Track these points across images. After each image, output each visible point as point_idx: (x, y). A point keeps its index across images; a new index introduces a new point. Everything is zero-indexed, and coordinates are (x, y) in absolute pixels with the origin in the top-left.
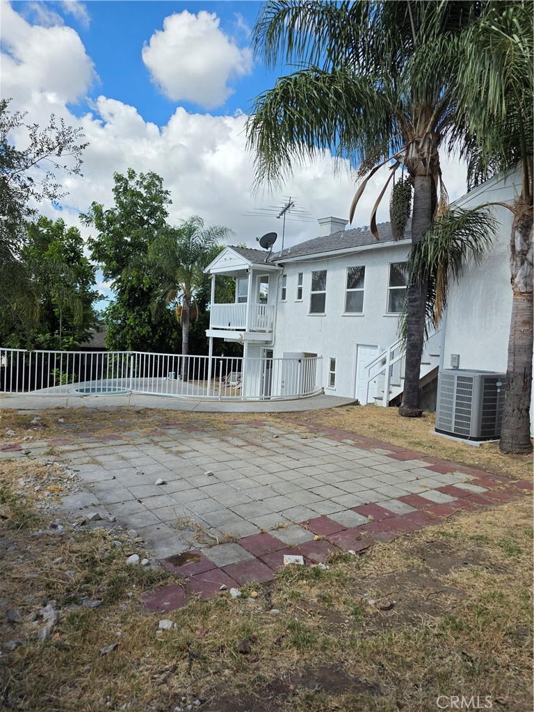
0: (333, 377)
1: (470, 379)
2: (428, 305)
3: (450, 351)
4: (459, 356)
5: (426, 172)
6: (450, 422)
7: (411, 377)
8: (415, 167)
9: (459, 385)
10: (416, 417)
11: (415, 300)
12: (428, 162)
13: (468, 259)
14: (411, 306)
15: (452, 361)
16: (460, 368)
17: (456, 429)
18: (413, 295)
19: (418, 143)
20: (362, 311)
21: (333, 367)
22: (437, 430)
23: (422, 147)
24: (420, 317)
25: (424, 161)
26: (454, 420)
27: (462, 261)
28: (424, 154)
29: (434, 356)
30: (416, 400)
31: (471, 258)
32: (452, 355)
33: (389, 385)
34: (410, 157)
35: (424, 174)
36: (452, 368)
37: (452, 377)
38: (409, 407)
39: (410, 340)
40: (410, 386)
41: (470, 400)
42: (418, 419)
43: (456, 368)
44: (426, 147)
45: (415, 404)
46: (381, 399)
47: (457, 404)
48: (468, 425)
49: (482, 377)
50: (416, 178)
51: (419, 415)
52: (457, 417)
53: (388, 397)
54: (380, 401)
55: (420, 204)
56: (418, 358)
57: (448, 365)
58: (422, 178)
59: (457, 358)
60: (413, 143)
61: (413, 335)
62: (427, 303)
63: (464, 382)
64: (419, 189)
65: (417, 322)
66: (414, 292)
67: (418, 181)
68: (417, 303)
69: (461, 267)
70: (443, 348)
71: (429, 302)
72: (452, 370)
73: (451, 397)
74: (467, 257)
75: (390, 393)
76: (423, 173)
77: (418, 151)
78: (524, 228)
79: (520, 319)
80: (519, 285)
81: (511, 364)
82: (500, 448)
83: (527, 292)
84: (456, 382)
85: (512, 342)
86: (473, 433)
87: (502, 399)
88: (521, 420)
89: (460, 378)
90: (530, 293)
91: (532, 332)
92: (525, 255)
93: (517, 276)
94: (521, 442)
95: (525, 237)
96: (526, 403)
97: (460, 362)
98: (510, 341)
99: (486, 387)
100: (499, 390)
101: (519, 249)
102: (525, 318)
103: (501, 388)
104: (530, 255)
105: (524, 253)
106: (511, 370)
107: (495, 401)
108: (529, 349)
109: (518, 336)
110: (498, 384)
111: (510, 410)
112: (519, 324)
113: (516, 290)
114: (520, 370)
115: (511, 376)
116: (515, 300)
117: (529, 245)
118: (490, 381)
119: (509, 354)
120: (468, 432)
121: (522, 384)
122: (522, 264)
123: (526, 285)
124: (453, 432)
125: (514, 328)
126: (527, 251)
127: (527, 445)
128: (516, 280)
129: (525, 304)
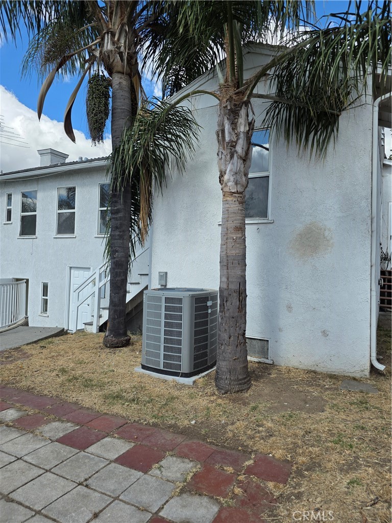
0: (46, 302)
1: (180, 301)
2: (134, 219)
3: (158, 268)
4: (166, 273)
5: (123, 69)
6: (158, 356)
7: (116, 300)
8: (111, 61)
9: (167, 308)
10: (123, 347)
11: (117, 212)
12: (125, 57)
13: (171, 170)
14: (114, 218)
15: (160, 280)
16: (168, 287)
17: (165, 365)
18: (115, 206)
19: (113, 35)
20: (74, 233)
21: (45, 292)
22: (144, 367)
23: (119, 39)
24: (123, 231)
25: (121, 54)
26: (162, 352)
27: (166, 171)
28: (120, 47)
29: (144, 275)
30: (122, 327)
31: (174, 167)
32: (159, 273)
33: (99, 308)
34: (105, 49)
35: (121, 70)
36: (159, 287)
37: (159, 299)
38: (115, 336)
39: (114, 258)
40: (115, 311)
41: (180, 326)
42: (125, 349)
43: (164, 288)
44: (122, 41)
45: (121, 332)
46: (91, 324)
47: (166, 332)
48: (179, 359)
49: (193, 296)
50: (114, 75)
51: (127, 343)
52: (166, 349)
53: (98, 321)
54: (90, 327)
55: (119, 104)
56: (123, 277)
57: (155, 284)
58: (120, 75)
59: (164, 276)
60: (108, 33)
61: (117, 251)
62: (133, 217)
63: (173, 304)
64: (117, 87)
65: (121, 237)
66: (116, 202)
67: (116, 78)
68: (121, 215)
69: (165, 177)
70: (150, 266)
71: (135, 216)
72: (159, 289)
73: (159, 324)
74: (170, 167)
75: (100, 317)
76: (119, 68)
77: (113, 43)
78: (233, 114)
79: (231, 225)
80: (230, 184)
81: (224, 279)
82: (217, 386)
83: (237, 192)
84: (163, 304)
85: (224, 253)
86: (185, 369)
87: (213, 321)
88: (239, 349)
89: (168, 300)
90: (241, 193)
91: (244, 240)
92: (234, 147)
93: (227, 172)
94: (240, 377)
95: (234, 125)
96: (243, 326)
97: (168, 280)
98: (221, 252)
99: (197, 309)
100: (210, 311)
101: (227, 139)
102: (237, 223)
103: (211, 307)
104: (239, 149)
105: (233, 145)
106: (225, 286)
107: (206, 323)
108: (242, 260)
109: (230, 245)
110: (209, 303)
111: (225, 336)
112: (231, 230)
113: (226, 189)
114: (234, 287)
115: (226, 294)
116: (225, 202)
117: (238, 135)
118: (201, 301)
119: (221, 266)
120: (179, 367)
121: (238, 303)
122: (232, 157)
123: (236, 184)
124: (162, 368)
125: (225, 236)
126: (236, 142)
127: (245, 378)
128: (226, 177)
129: (235, 207)
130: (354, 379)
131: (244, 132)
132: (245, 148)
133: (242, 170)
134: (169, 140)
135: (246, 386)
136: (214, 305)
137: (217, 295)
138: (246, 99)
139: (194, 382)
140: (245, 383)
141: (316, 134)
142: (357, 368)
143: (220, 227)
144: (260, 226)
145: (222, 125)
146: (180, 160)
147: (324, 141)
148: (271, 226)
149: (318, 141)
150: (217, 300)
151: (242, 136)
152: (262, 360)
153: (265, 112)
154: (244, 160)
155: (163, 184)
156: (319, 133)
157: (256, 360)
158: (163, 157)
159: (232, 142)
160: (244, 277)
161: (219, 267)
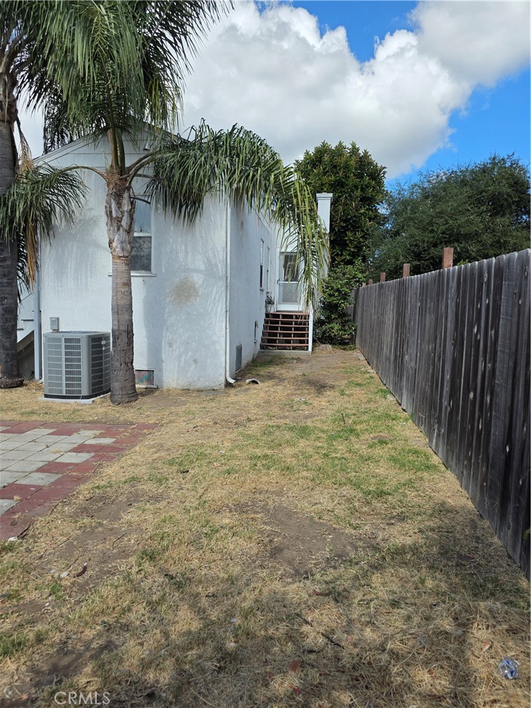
1: (78, 340)
3: (48, 315)
4: (58, 319)
5: (4, 117)
6: (60, 385)
7: (8, 345)
9: (66, 347)
10: (17, 387)
11: (4, 260)
12: (6, 108)
13: (58, 220)
14: (1, 266)
15: (52, 325)
16: (61, 330)
17: (67, 392)
18: (2, 254)
22: (46, 396)
24: (11, 279)
25: (0, 103)
26: (64, 382)
27: (53, 221)
29: (28, 320)
30: (15, 369)
31: (62, 218)
32: (50, 318)
35: (1, 119)
36: (51, 331)
37: (58, 340)
38: (9, 378)
39: (3, 304)
40: (8, 355)
41: (79, 360)
42: (21, 389)
43: (57, 331)
44: (1, 89)
45: (14, 373)
47: (67, 366)
48: (79, 385)
49: (89, 337)
51: (21, 385)
52: (67, 379)
56: (14, 323)
57: (48, 329)
59: (56, 321)
61: (6, 299)
63: (72, 343)
65: (10, 285)
66: (2, 250)
68: (8, 263)
69: (52, 226)
70: (36, 311)
72: (53, 333)
73: (59, 360)
74: (57, 218)
78: (118, 196)
79: (120, 281)
80: (117, 250)
81: (116, 322)
82: (111, 401)
83: (124, 257)
84: (63, 344)
85: (115, 303)
86: (85, 392)
87: (107, 357)
88: (128, 373)
89: (66, 340)
90: (127, 257)
91: (131, 293)
92: (120, 222)
93: (115, 240)
94: (130, 392)
95: (119, 205)
96: (131, 356)
97: (60, 325)
98: (112, 302)
99: (93, 347)
100: (104, 349)
101: (114, 215)
102: (124, 280)
103: (105, 345)
104: (125, 223)
105: (119, 220)
106: (117, 328)
107: (101, 358)
108: (129, 308)
109: (119, 297)
110: (103, 342)
111: (118, 364)
112: (120, 285)
113: (115, 254)
114: (123, 328)
115: (117, 333)
116: (114, 263)
117: (122, 213)
118: (96, 341)
119: (113, 313)
120: (80, 392)
121: (127, 340)
122: (118, 229)
123: (123, 250)
124: (64, 394)
125: (115, 290)
126: (122, 218)
127: (133, 393)
128: (114, 244)
129: (123, 267)
130: (214, 390)
131: (127, 211)
132: (129, 223)
133: (127, 240)
134: (57, 195)
135: (134, 398)
136: (108, 344)
137: (109, 337)
138: (128, 185)
139: (93, 401)
140: (133, 396)
141: (187, 207)
142: (217, 384)
143: (111, 278)
144: (145, 279)
145: (109, 203)
146: (69, 216)
147: (193, 213)
148: (154, 279)
149: (189, 213)
150: (109, 340)
151: (126, 214)
152: (149, 386)
153: (146, 185)
154: (128, 232)
155: (51, 233)
156: (189, 207)
157: (144, 386)
158: (49, 208)
159: (118, 218)
160: (131, 321)
161: (111, 314)
